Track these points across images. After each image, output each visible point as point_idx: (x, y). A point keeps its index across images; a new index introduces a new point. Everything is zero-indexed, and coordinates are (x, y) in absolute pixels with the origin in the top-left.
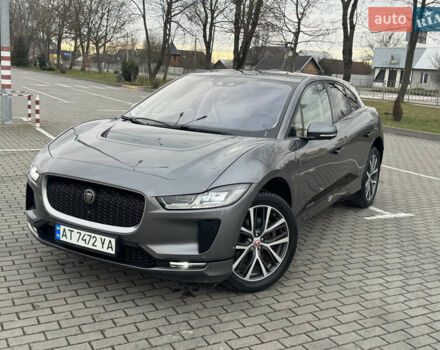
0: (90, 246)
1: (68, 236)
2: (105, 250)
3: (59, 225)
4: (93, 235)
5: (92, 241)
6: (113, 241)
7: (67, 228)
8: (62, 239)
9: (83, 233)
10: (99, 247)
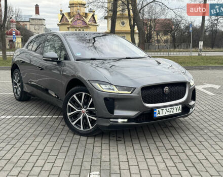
0: (171, 113)
1: (161, 113)
2: (178, 112)
3: (156, 110)
4: (172, 107)
5: (172, 110)
6: (181, 106)
7: (160, 109)
8: (157, 116)
9: (168, 108)
10: (175, 112)
